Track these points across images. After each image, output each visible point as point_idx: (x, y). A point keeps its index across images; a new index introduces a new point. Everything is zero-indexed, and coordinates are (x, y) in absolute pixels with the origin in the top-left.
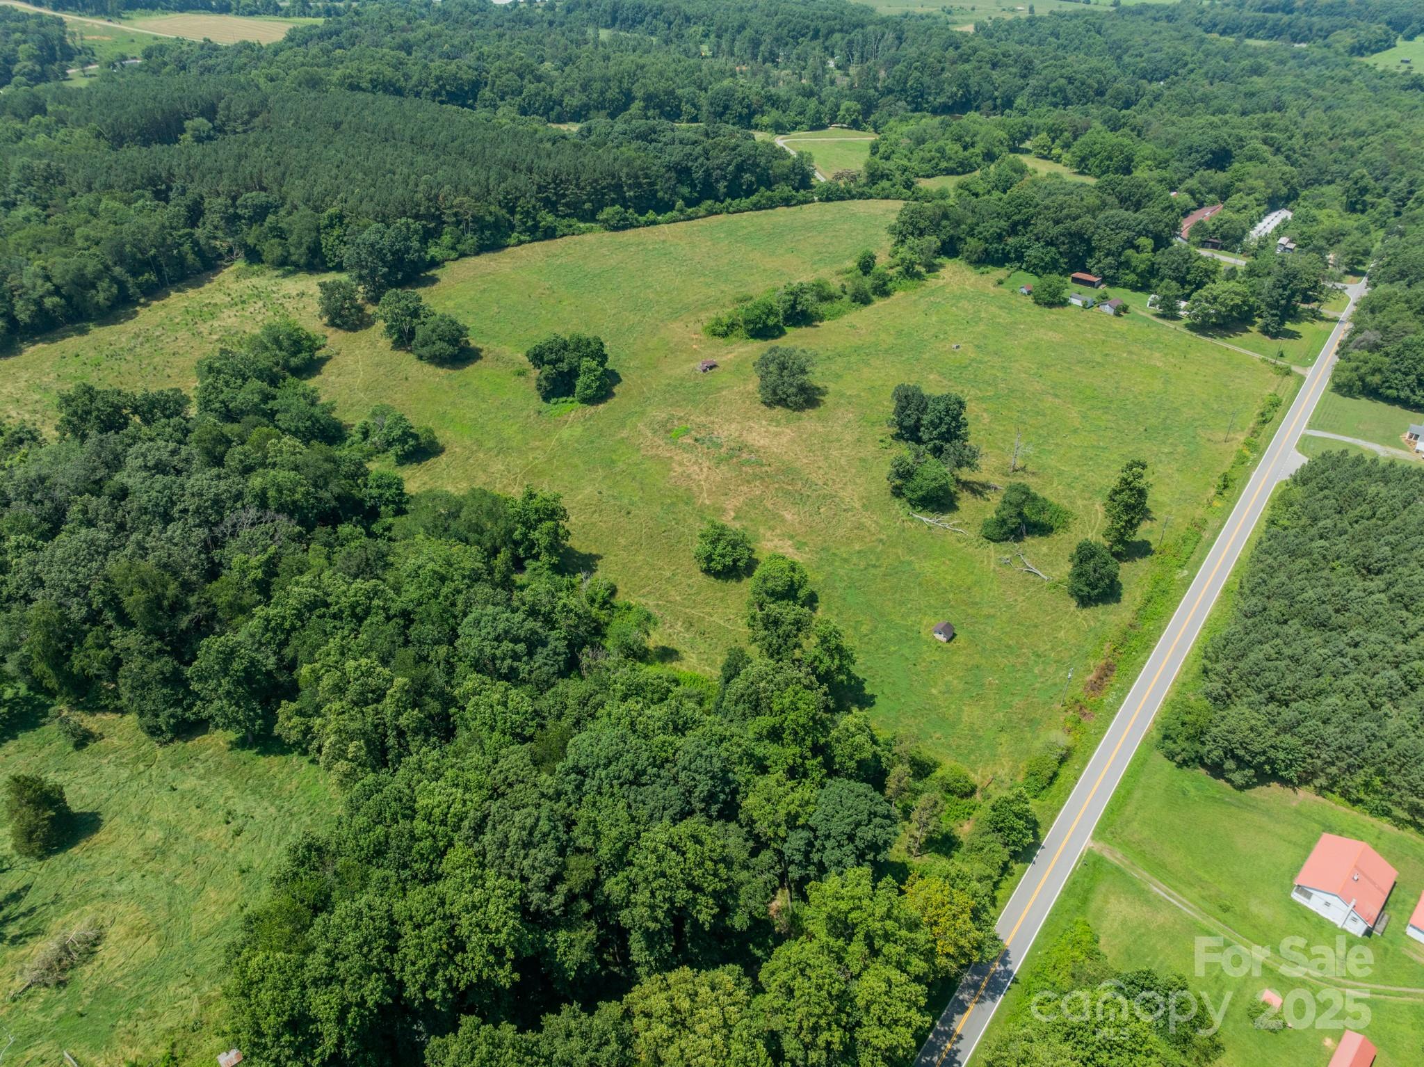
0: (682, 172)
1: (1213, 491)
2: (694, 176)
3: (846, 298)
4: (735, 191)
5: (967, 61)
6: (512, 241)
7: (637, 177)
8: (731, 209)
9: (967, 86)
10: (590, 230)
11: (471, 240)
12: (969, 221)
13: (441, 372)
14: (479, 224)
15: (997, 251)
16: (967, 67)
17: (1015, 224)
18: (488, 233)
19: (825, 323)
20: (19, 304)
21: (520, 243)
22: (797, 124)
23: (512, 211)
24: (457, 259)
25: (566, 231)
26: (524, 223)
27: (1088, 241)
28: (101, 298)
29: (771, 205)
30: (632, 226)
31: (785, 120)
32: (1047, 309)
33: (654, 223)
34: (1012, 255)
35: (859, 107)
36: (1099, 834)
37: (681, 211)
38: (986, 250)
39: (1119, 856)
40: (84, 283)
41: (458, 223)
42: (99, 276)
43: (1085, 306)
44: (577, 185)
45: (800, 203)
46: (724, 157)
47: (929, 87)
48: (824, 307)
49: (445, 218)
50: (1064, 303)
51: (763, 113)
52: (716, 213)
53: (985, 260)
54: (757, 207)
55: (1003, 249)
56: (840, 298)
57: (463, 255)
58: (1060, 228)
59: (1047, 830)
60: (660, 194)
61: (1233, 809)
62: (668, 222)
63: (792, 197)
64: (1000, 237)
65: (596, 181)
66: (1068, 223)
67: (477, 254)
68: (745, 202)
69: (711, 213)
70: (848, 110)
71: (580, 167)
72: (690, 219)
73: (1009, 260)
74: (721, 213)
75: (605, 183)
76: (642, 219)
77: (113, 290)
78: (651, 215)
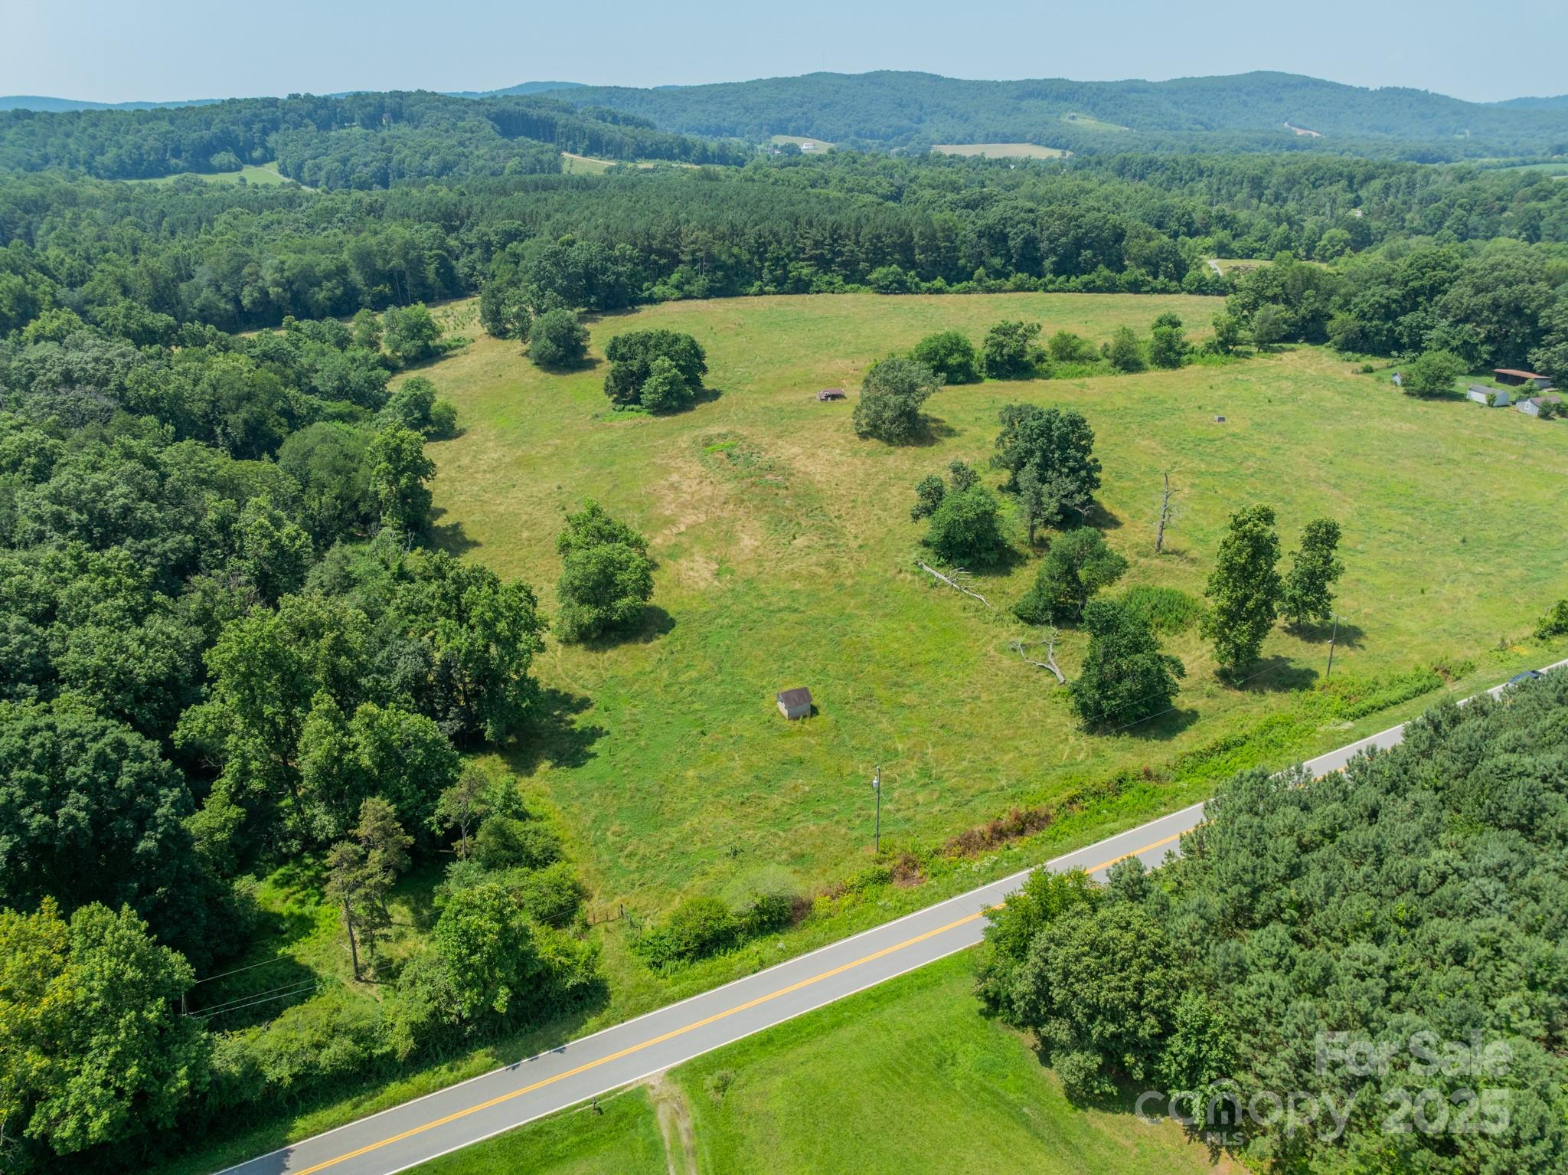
0: (997, 238)
1: (1528, 631)
2: (1011, 243)
3: (1106, 362)
4: (1069, 266)
5: (1544, 198)
6: (754, 289)
7: (934, 238)
8: (1051, 287)
9: (1538, 228)
10: (855, 291)
11: (702, 282)
12: (1343, 291)
13: (542, 375)
14: (713, 264)
15: (1378, 332)
16: (1542, 205)
17: (1417, 292)
18: (720, 274)
19: (1052, 381)
20: (247, 290)
21: (761, 292)
22: (1254, 251)
23: (762, 259)
24: (679, 299)
25: (824, 287)
26: (771, 272)
27: (1533, 319)
28: (321, 296)
29: (1112, 288)
30: (908, 291)
31: (1235, 245)
32: (1420, 401)
33: (939, 291)
34: (1405, 340)
35: (1347, 236)
37: (980, 281)
38: (1362, 330)
39: (683, 1125)
40: (310, 278)
41: (694, 262)
42: (328, 276)
43: (1491, 403)
44: (857, 243)
45: (1154, 290)
46: (1056, 226)
47: (1476, 229)
48: (1066, 365)
49: (683, 257)
50: (1459, 397)
51: (1208, 234)
52: (1029, 290)
53: (1358, 343)
54: (1089, 288)
55: (1391, 331)
56: (1098, 360)
57: (689, 296)
58: (1486, 299)
60: (962, 262)
62: (958, 292)
63: (1144, 283)
64: (1388, 312)
65: (878, 237)
66: (1503, 292)
67: (706, 297)
68: (1075, 282)
69: (1019, 288)
70: (1331, 239)
71: (863, 221)
72: (989, 290)
73: (1401, 348)
74: (1036, 290)
75: (889, 241)
76: (924, 285)
77: (338, 292)
78: (939, 282)
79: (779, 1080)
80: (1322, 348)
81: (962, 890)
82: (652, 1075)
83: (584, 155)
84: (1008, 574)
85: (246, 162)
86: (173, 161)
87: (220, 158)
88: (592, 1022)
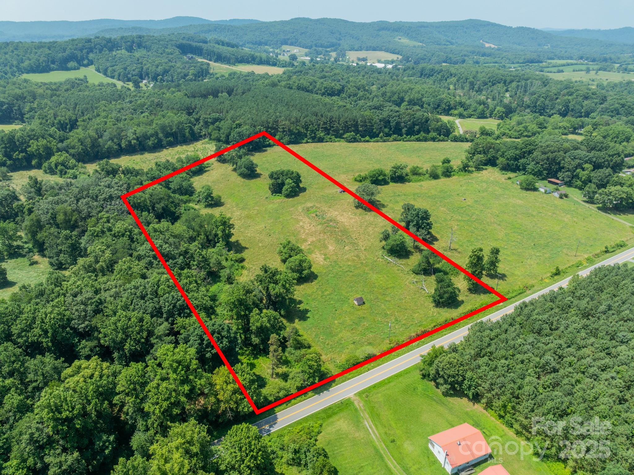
0: (387, 122)
1: (549, 275)
2: (391, 124)
3: (427, 175)
4: (411, 132)
5: (571, 95)
6: (304, 141)
7: (365, 122)
8: (405, 140)
9: (568, 106)
10: (339, 141)
11: (287, 139)
12: (502, 150)
13: (243, 180)
14: (291, 133)
15: (513, 165)
16: (570, 98)
17: (524, 152)
18: (293, 136)
19: (411, 183)
20: (123, 141)
21: (307, 142)
22: (472, 115)
23: (307, 130)
25: (328, 140)
26: (310, 135)
27: (559, 163)
28: (150, 143)
29: (426, 140)
30: (358, 141)
31: (465, 113)
32: (525, 191)
33: (368, 141)
34: (521, 168)
35: (504, 110)
36: (360, 394)
37: (381, 138)
38: (508, 164)
39: (361, 405)
40: (146, 137)
41: (284, 131)
42: (152, 135)
43: (546, 192)
44: (339, 123)
45: (439, 140)
46: (407, 118)
47: (548, 106)
48: (415, 177)
49: (279, 130)
50: (535, 189)
51: (456, 109)
52: (398, 141)
53: (506, 168)
54: (418, 140)
55: (517, 164)
56: (425, 175)
58: (545, 156)
59: (337, 385)
60: (374, 130)
61: (434, 403)
62: (374, 142)
63: (436, 138)
64: (516, 159)
65: (346, 122)
66: (550, 154)
68: (413, 138)
69: (395, 140)
70: (498, 111)
71: (341, 116)
72: (384, 141)
73: (519, 170)
74: (400, 140)
75: (350, 123)
76: (363, 139)
77: (156, 141)
78: (367, 138)
79: (380, 395)
80: (495, 168)
81: (411, 350)
82: (351, 395)
83: (215, 62)
84: (408, 258)
85: (81, 65)
86: (52, 66)
87: (71, 64)
88: (333, 384)
